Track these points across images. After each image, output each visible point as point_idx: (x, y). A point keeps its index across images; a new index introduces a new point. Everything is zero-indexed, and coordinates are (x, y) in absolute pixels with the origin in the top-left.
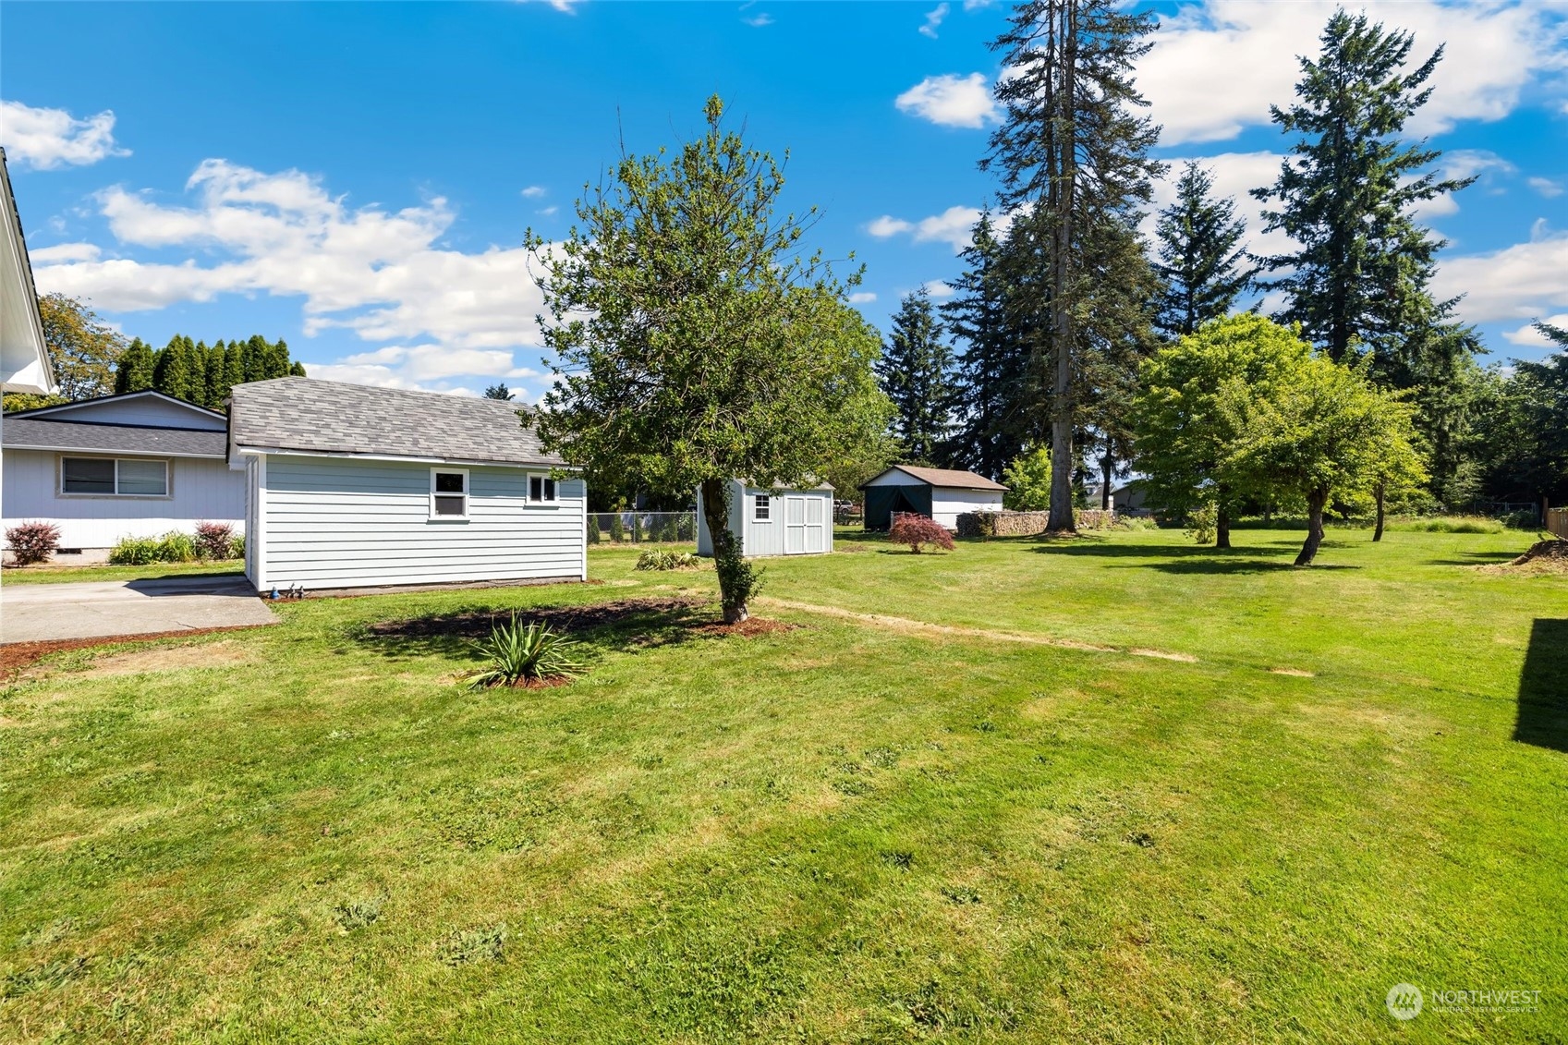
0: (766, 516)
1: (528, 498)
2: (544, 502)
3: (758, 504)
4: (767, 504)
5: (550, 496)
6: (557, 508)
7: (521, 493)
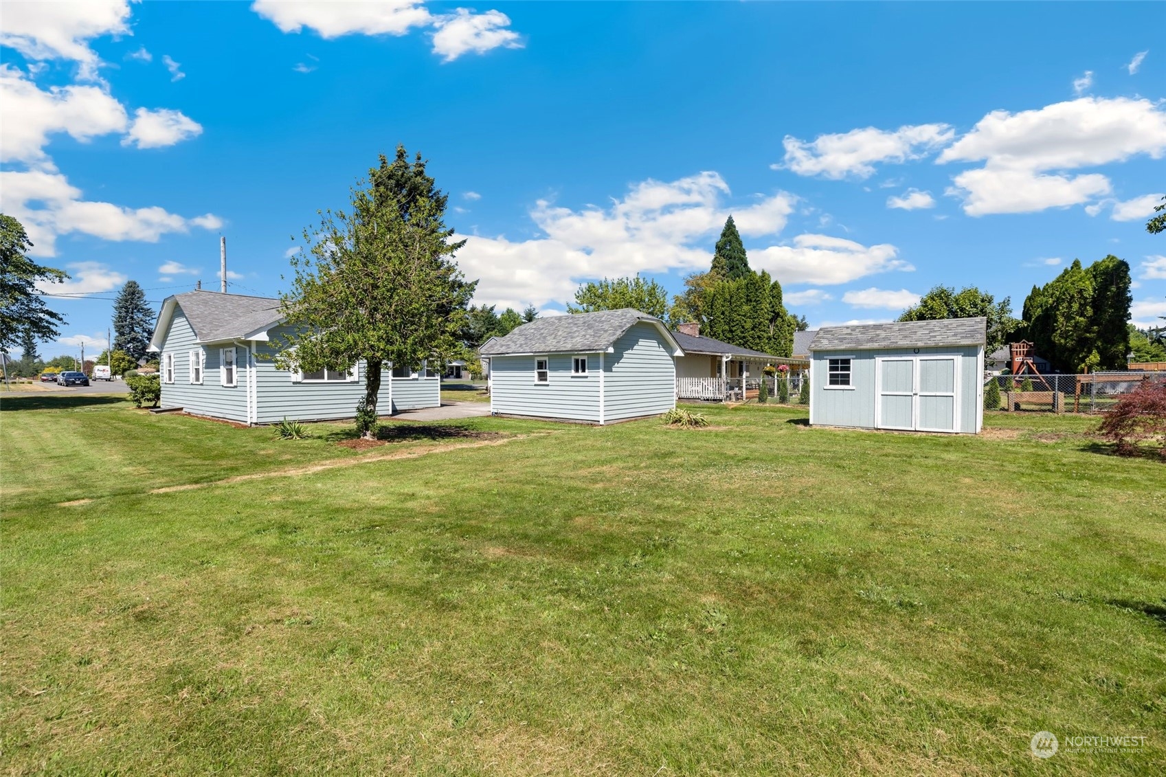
0: (847, 383)
1: (573, 371)
2: (580, 374)
3: (831, 369)
4: (848, 369)
5: (584, 371)
6: (587, 377)
7: (569, 369)
